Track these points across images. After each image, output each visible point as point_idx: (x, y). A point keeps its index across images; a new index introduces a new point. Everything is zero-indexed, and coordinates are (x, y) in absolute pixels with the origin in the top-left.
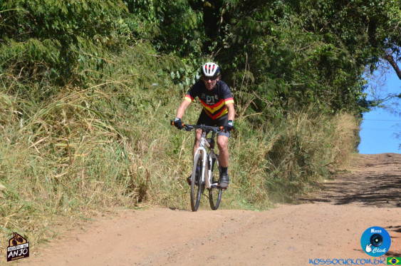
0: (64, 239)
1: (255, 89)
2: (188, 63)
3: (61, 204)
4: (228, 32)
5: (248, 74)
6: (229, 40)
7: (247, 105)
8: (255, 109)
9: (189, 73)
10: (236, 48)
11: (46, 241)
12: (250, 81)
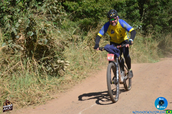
0: (91, 77)
1: (153, 29)
2: (135, 23)
3: (92, 66)
4: (146, 15)
5: (151, 25)
6: (146, 17)
7: (152, 34)
8: (154, 34)
9: (136, 26)
10: (148, 19)
11: (85, 78)
12: (152, 27)
